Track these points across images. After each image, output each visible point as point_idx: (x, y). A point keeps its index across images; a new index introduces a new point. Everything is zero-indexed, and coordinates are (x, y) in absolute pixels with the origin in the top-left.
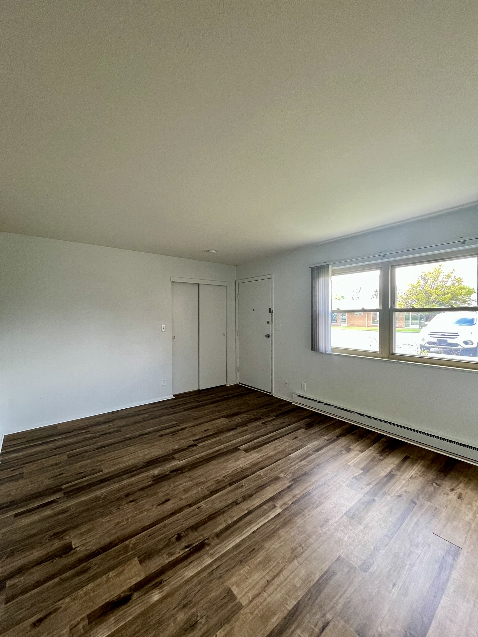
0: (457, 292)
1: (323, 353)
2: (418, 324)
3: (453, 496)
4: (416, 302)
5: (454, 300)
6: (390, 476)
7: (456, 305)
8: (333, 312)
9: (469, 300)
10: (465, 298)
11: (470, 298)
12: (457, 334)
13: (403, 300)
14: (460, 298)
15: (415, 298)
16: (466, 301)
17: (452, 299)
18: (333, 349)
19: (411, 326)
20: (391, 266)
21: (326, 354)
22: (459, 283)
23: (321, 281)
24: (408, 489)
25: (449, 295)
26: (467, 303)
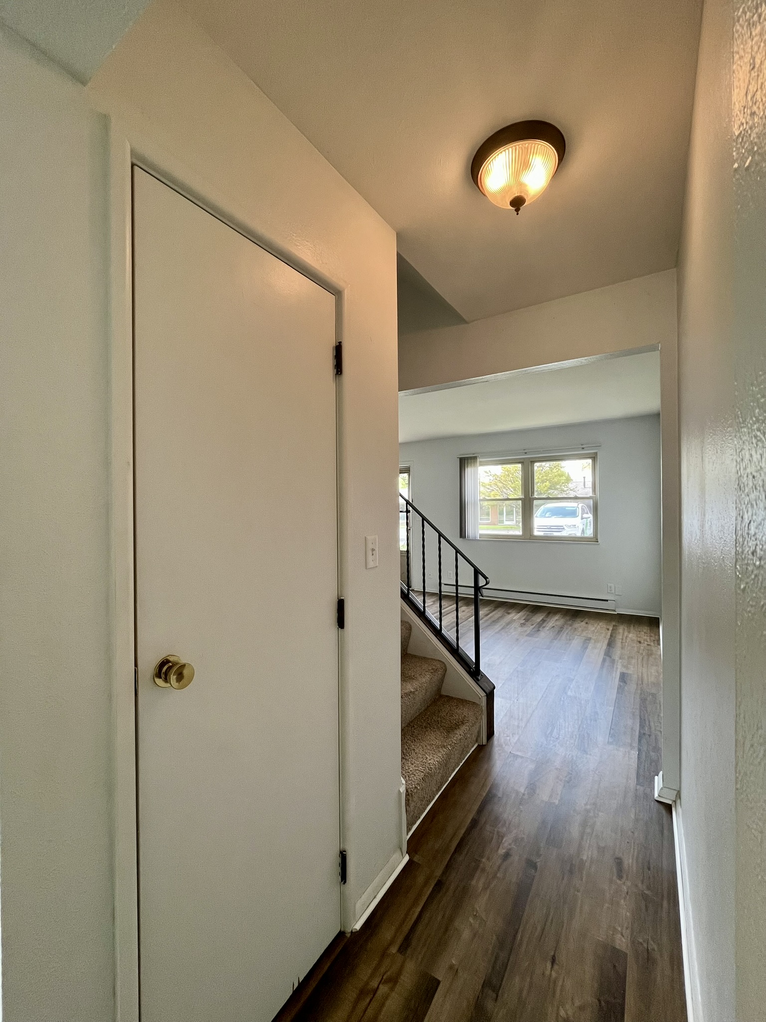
0: (556, 480)
1: (472, 540)
2: (513, 521)
3: (583, 624)
4: (511, 491)
5: (552, 489)
6: (543, 621)
7: (556, 494)
8: (481, 500)
9: (567, 490)
10: (563, 487)
11: (567, 487)
12: (562, 526)
13: (498, 489)
14: (558, 487)
15: (511, 486)
16: (564, 491)
17: (550, 488)
18: (481, 535)
19: (506, 523)
20: (531, 462)
21: (475, 540)
22: (557, 468)
23: (469, 471)
24: (557, 624)
25: (547, 483)
26: (565, 493)
